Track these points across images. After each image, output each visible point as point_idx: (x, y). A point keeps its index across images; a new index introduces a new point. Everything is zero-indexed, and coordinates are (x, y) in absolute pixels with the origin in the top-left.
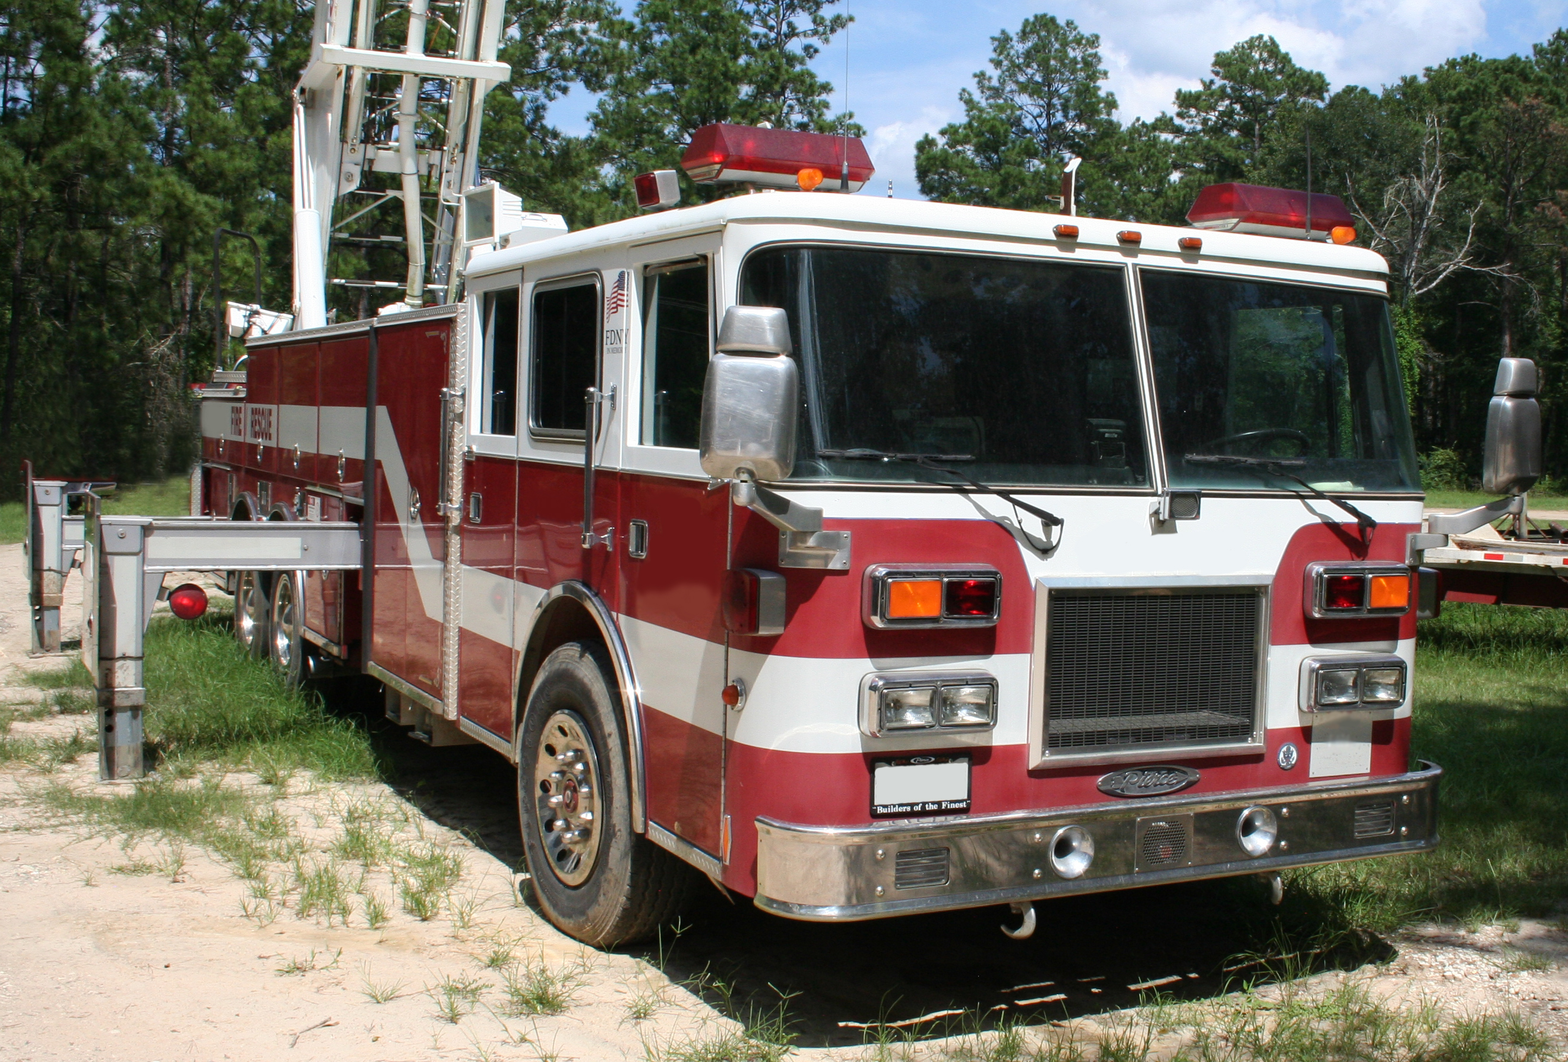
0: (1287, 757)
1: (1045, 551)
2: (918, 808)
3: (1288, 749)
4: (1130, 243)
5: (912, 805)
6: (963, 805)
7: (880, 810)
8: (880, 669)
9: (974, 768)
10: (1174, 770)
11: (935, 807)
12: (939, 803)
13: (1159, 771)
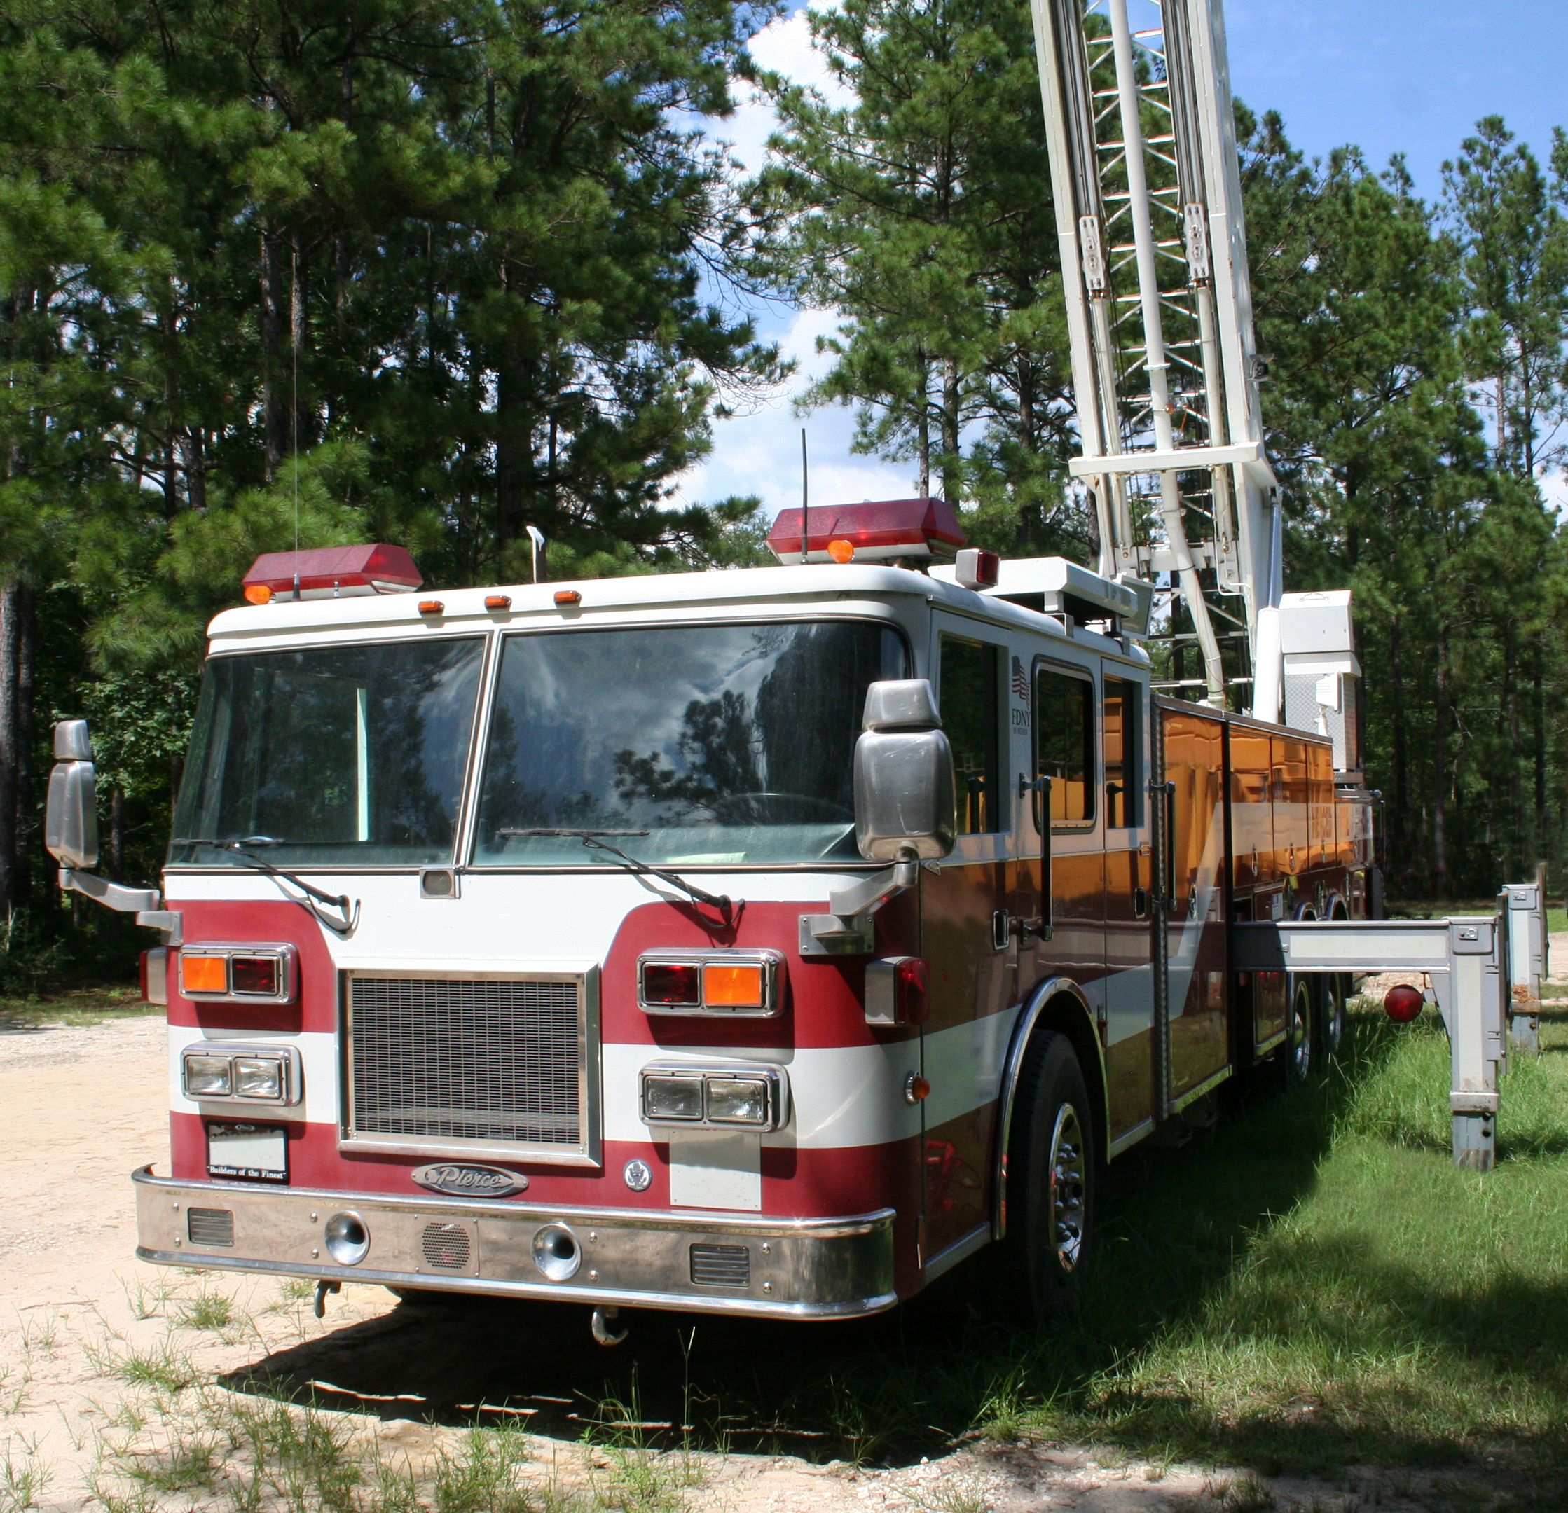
0: (637, 1175)
1: (344, 931)
2: (242, 1173)
3: (636, 1167)
4: (499, 608)
5: (238, 1169)
6: (280, 1176)
7: (213, 1170)
8: (209, 1039)
9: (292, 1142)
10: (497, 1173)
11: (256, 1174)
12: (259, 1171)
13: (479, 1170)
